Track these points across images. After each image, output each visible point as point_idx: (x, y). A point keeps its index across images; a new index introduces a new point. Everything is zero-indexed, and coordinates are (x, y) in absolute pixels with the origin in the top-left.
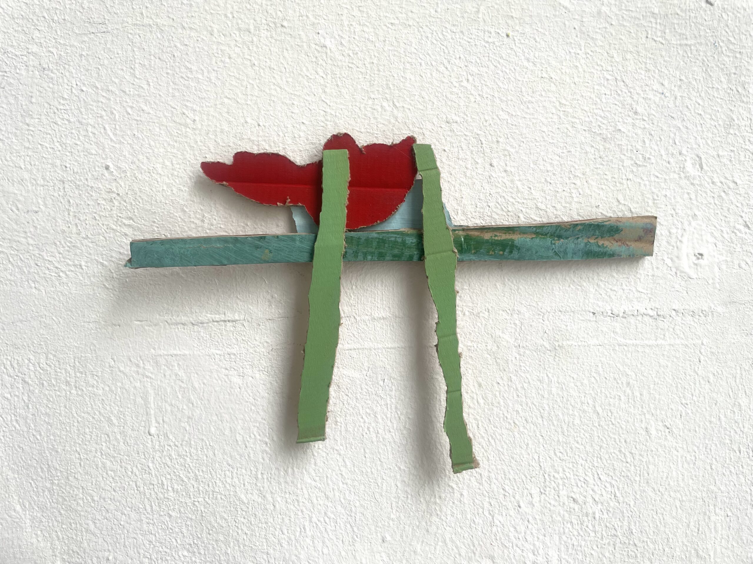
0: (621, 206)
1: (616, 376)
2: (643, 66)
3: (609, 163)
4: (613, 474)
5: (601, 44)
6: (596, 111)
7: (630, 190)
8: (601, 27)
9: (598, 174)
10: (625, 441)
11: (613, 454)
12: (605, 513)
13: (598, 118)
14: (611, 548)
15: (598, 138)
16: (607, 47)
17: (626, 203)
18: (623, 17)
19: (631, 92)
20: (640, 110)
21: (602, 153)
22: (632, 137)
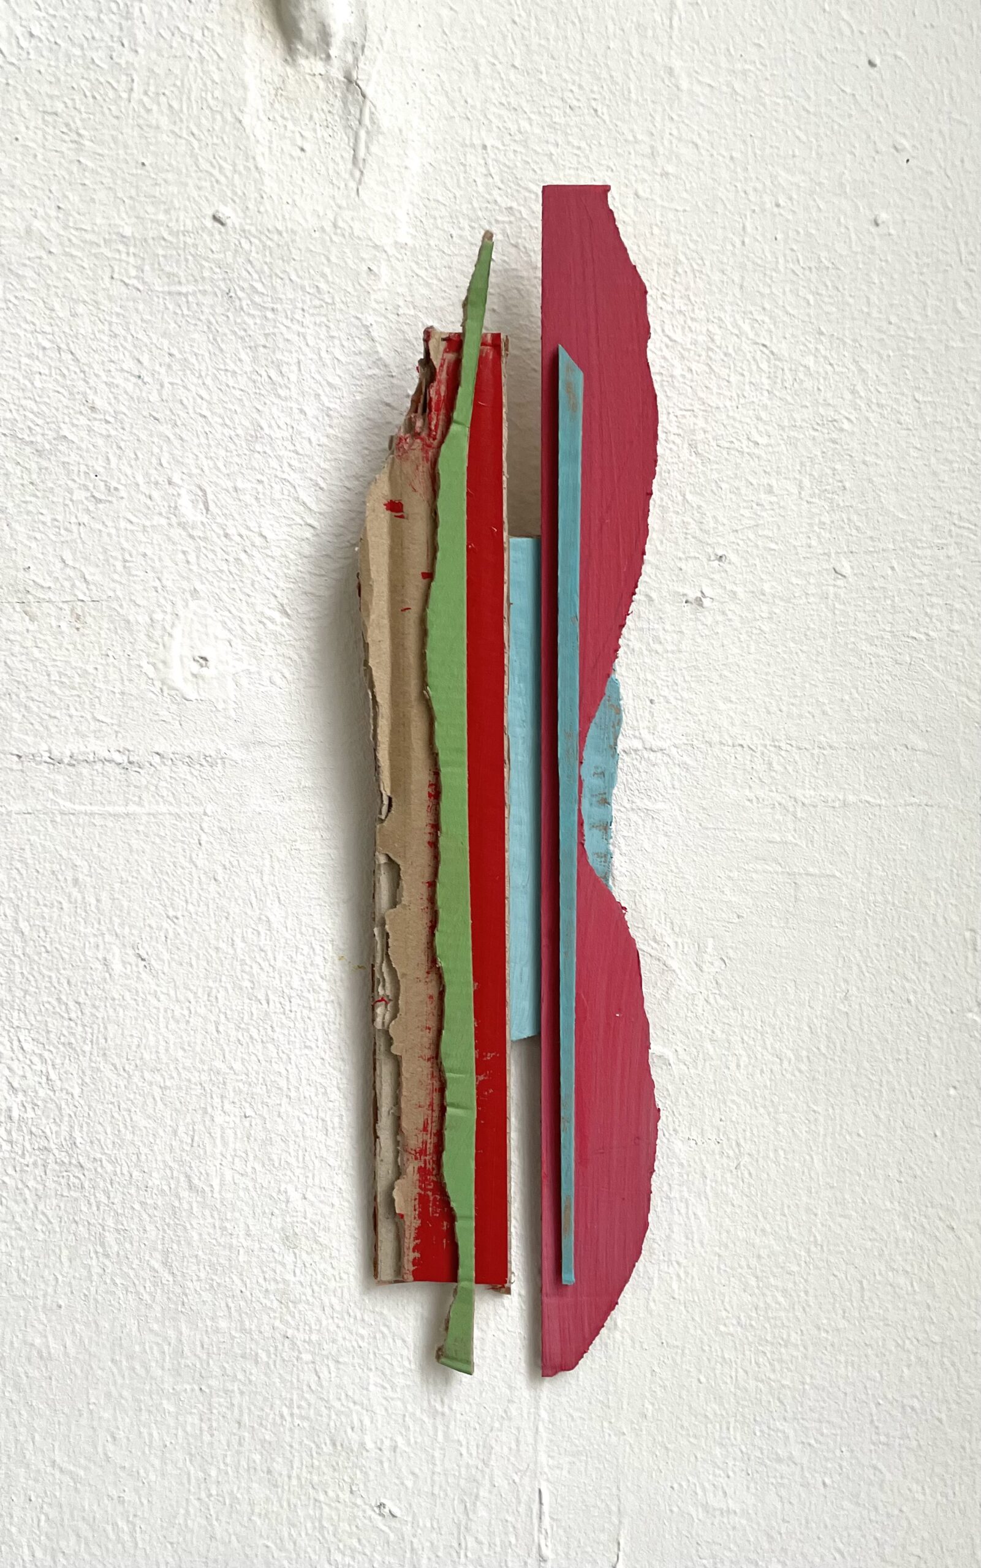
0: (68, 571)
1: (56, 867)
2: (106, 328)
3: (47, 494)
4: (45, 1041)
5: (32, 285)
6: (23, 402)
7: (83, 543)
8: (32, 255)
9: (28, 513)
10: (69, 982)
11: (47, 1005)
12: (29, 1110)
13: (28, 414)
14: (39, 1171)
15: (28, 450)
16: (43, 293)
17: (77, 566)
18: (70, 240)
19: (84, 372)
20: (99, 403)
21: (34, 476)
22: (88, 451)
